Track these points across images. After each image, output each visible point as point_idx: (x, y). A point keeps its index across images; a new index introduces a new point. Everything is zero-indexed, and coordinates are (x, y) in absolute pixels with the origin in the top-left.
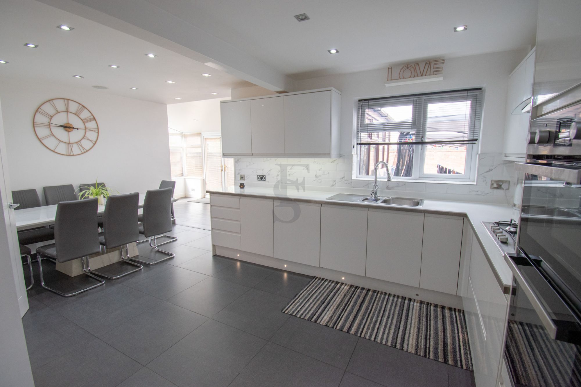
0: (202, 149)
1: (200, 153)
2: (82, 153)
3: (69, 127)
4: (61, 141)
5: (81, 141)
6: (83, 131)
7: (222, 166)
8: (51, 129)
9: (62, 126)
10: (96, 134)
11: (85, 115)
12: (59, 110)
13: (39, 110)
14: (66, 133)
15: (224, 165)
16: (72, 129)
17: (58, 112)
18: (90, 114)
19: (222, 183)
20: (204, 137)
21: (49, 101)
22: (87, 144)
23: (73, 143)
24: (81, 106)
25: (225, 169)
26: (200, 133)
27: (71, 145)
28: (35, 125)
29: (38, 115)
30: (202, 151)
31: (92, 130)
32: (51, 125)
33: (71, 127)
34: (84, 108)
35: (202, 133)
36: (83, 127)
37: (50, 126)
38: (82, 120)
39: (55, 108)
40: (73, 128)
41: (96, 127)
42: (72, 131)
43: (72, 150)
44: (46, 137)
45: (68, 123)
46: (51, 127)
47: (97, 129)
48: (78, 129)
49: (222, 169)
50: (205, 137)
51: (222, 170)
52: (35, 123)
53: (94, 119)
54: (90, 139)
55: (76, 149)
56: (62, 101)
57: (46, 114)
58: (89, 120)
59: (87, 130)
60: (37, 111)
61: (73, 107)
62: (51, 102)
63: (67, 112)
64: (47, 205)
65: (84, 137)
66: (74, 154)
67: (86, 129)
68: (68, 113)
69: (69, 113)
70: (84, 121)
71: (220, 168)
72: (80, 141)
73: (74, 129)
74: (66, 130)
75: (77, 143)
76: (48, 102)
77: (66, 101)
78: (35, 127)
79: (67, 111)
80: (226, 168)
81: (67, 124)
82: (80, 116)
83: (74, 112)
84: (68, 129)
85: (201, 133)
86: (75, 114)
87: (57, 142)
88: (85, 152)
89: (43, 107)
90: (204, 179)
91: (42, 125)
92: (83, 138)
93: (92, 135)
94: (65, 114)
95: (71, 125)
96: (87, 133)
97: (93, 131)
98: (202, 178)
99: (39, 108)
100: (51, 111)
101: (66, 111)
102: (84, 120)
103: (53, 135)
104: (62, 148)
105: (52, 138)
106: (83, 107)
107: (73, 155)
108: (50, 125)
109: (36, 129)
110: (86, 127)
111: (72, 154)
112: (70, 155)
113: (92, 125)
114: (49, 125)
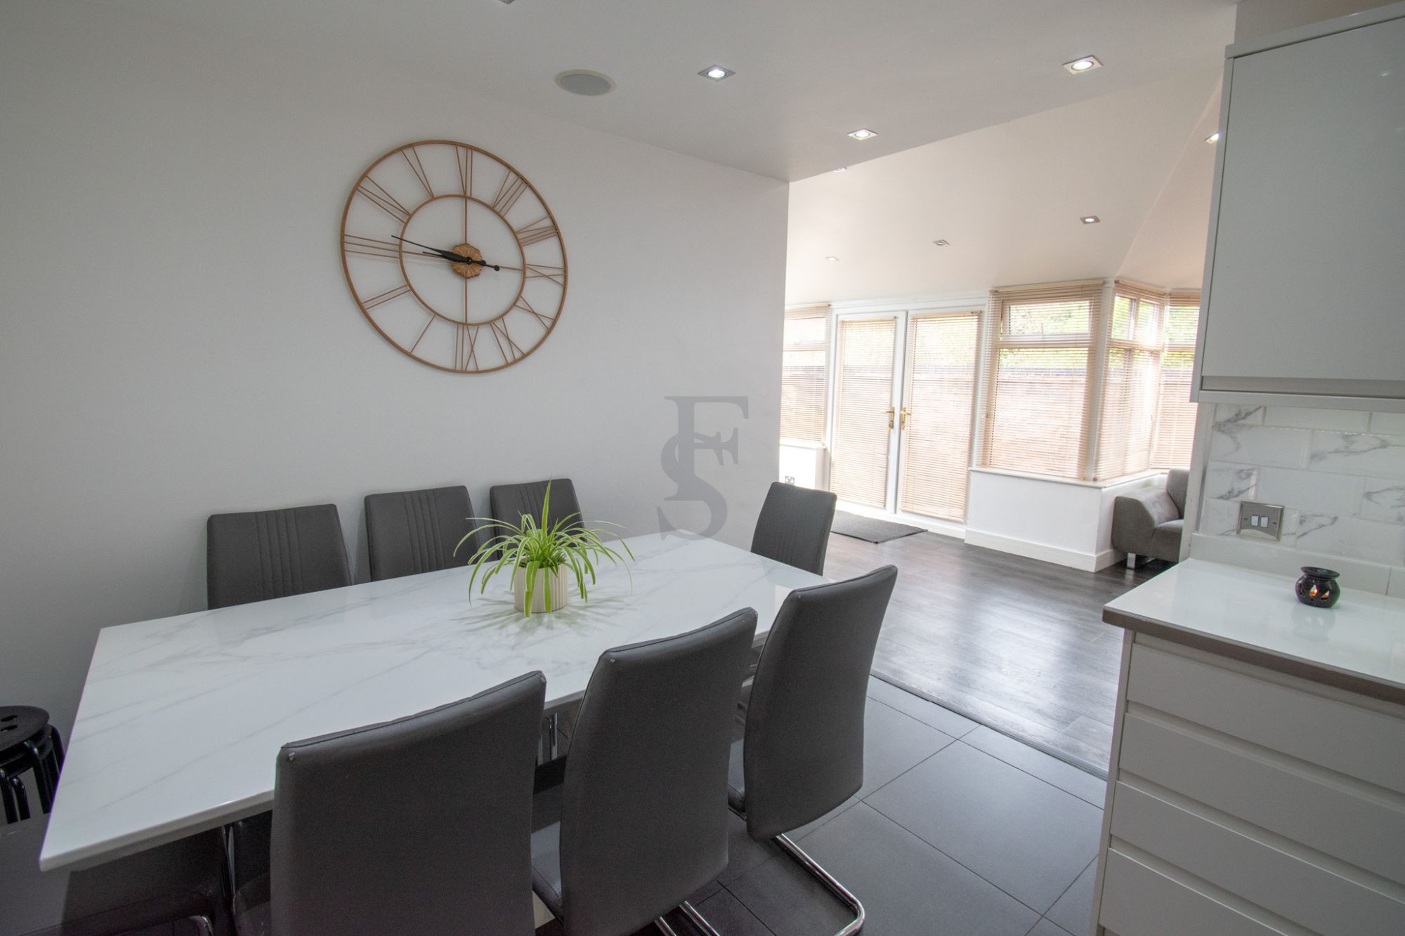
0: (828, 356)
1: (820, 369)
2: (508, 365)
3: (468, 261)
4: (436, 314)
5: (506, 318)
6: (515, 278)
7: (893, 412)
8: (405, 265)
9: (445, 255)
10: (558, 290)
11: (525, 212)
12: (437, 190)
13: (366, 184)
14: (456, 282)
15: (902, 408)
16: (477, 268)
17: (433, 198)
18: (541, 212)
19: (887, 468)
20: (837, 316)
21: (401, 149)
22: (523, 329)
23: (478, 325)
24: (512, 177)
25: (902, 422)
26: (827, 304)
27: (472, 331)
28: (347, 247)
29: (359, 203)
30: (828, 362)
31: (544, 276)
32: (406, 246)
33: (474, 259)
34: (524, 186)
35: (834, 305)
36: (515, 261)
37: (400, 252)
38: (514, 233)
39: (422, 179)
40: (483, 263)
41: (558, 262)
42: (477, 275)
43: (472, 350)
44: (385, 297)
45: (466, 244)
46: (407, 259)
47: (561, 272)
48: (497, 268)
49: (892, 421)
50: (841, 318)
51: (892, 426)
52: (347, 239)
53: (555, 230)
54: (536, 311)
55: (487, 351)
56: (448, 151)
57: (387, 204)
58: (540, 236)
59: (529, 273)
60: (356, 189)
61: (487, 180)
62: (409, 152)
63: (465, 197)
64: (372, 581)
65: (517, 300)
66: (480, 368)
67: (524, 269)
68: (468, 201)
69: (471, 204)
70: (521, 239)
71: (887, 418)
72: (502, 316)
73: (485, 267)
74: (456, 272)
75: (490, 323)
76: (400, 154)
77: (462, 151)
78: (346, 253)
79: (465, 193)
80: (907, 419)
81: (462, 245)
82: (506, 217)
83: (488, 199)
84: (463, 267)
85: (829, 305)
86: (491, 208)
87: (421, 316)
88: (515, 361)
89: (379, 175)
90: (825, 450)
91: (372, 247)
92: (514, 304)
93: (542, 295)
94: (456, 205)
95: (477, 251)
96: (528, 283)
97: (547, 277)
98: (819, 445)
99: (364, 176)
100: (408, 194)
101: (463, 194)
102: (521, 231)
103: (413, 291)
104: (440, 344)
105: (407, 302)
106: (519, 181)
107: (478, 372)
108: (400, 246)
109: (352, 261)
110: (527, 262)
111: (471, 367)
112: (464, 372)
113: (543, 253)
114: (398, 249)
